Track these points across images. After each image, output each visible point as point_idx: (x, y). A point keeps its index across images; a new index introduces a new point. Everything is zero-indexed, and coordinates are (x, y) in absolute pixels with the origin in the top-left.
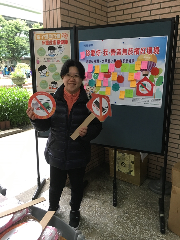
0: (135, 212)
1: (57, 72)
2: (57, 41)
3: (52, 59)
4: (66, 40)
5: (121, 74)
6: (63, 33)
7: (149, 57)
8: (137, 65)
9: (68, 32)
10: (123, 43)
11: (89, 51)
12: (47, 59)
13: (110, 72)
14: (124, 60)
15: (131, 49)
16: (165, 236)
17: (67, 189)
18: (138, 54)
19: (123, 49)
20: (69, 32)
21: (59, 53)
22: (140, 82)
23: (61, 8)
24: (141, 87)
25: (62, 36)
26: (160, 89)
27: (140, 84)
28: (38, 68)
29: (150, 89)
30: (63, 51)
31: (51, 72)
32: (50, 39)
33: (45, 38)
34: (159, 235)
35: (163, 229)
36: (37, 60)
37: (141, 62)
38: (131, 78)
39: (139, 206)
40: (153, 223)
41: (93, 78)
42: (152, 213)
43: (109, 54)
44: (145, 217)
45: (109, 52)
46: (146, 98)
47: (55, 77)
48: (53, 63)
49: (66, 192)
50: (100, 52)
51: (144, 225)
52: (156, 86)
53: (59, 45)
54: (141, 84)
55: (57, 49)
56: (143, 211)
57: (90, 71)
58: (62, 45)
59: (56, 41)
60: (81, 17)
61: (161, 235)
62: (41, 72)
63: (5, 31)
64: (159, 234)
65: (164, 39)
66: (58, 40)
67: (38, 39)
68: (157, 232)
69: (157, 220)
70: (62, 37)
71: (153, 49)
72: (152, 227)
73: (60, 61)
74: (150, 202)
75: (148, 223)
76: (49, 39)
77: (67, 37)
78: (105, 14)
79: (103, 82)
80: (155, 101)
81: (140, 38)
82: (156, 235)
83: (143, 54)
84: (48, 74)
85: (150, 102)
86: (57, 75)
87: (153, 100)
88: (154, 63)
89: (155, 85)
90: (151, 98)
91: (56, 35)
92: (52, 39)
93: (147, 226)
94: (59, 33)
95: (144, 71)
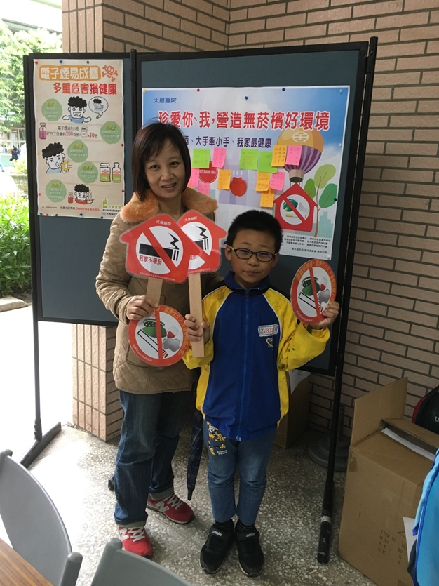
0: (265, 510)
1: (89, 163)
2: (91, 85)
3: (77, 128)
4: (113, 84)
5: (239, 173)
6: (106, 66)
7: (306, 135)
8: (278, 155)
9: (118, 64)
10: (246, 98)
11: (165, 113)
12: (66, 127)
13: (215, 169)
14: (247, 140)
15: (263, 114)
16: (325, 570)
17: (110, 448)
18: (281, 127)
19: (246, 114)
20: (120, 64)
21: (94, 116)
22: (284, 196)
23: (103, 5)
24: (286, 209)
25: (103, 72)
26: (328, 215)
27: (284, 201)
28: (44, 151)
29: (305, 214)
30: (104, 110)
31: (74, 160)
32: (73, 79)
33: (62, 77)
34: (313, 567)
35: (323, 553)
36: (41, 129)
37: (286, 147)
38: (263, 185)
39: (275, 495)
40: (301, 538)
42: (303, 514)
43: (213, 125)
44: (285, 521)
45: (213, 120)
46: (296, 235)
47: (83, 174)
48: (79, 138)
49: (106, 457)
50: (193, 118)
51: (280, 542)
52: (319, 207)
53: (96, 96)
54: (286, 200)
55: (90, 104)
56: (284, 508)
58: (103, 95)
59: (87, 85)
60: (157, 30)
61: (317, 567)
62: (49, 161)
63: (7, 57)
64: (313, 563)
65: (341, 93)
66: (93, 82)
67: (44, 79)
68: (309, 558)
69: (315, 530)
70: (103, 76)
71: (315, 117)
72: (299, 546)
73: (96, 136)
74: (304, 488)
75: (291, 536)
76: (70, 79)
77: (114, 76)
80: (316, 244)
81: (285, 87)
82: (303, 566)
83: (292, 128)
84: (66, 166)
85: (305, 247)
86: (88, 169)
87: (312, 240)
88: (316, 151)
89: (317, 205)
90: (308, 236)
91: (89, 70)
92: (79, 80)
93: (286, 544)
94: (96, 66)
95: (293, 168)
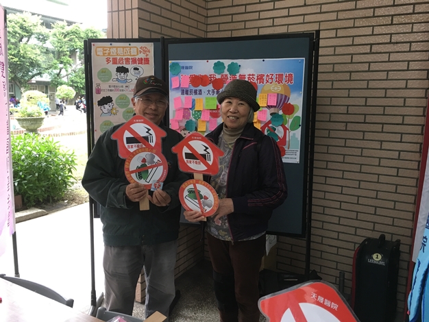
2: (132, 59)
3: (122, 86)
4: (147, 58)
6: (142, 47)
7: (279, 87)
8: (262, 99)
9: (150, 46)
10: (239, 66)
12: (114, 86)
15: (251, 75)
18: (263, 83)
19: (240, 75)
22: (267, 125)
23: (138, 8)
25: (140, 51)
26: (296, 135)
27: (267, 128)
28: (98, 102)
29: (281, 135)
30: (141, 74)
31: (120, 107)
32: (120, 55)
33: (111, 54)
36: (97, 88)
37: (266, 95)
41: (192, 117)
47: (127, 116)
48: (124, 92)
52: (290, 131)
53: (135, 66)
54: (269, 127)
55: (132, 71)
57: (188, 107)
58: (140, 65)
59: (129, 59)
60: (167, 23)
62: (103, 108)
65: (300, 62)
66: (133, 57)
67: (99, 55)
70: (140, 53)
71: (284, 77)
76: (117, 55)
77: (148, 53)
78: (202, 19)
79: (208, 125)
80: (289, 153)
81: (264, 59)
83: (270, 83)
84: (114, 111)
86: (130, 112)
88: (286, 96)
89: (288, 130)
91: (131, 49)
92: (123, 56)
94: (135, 47)
95: (272, 107)
